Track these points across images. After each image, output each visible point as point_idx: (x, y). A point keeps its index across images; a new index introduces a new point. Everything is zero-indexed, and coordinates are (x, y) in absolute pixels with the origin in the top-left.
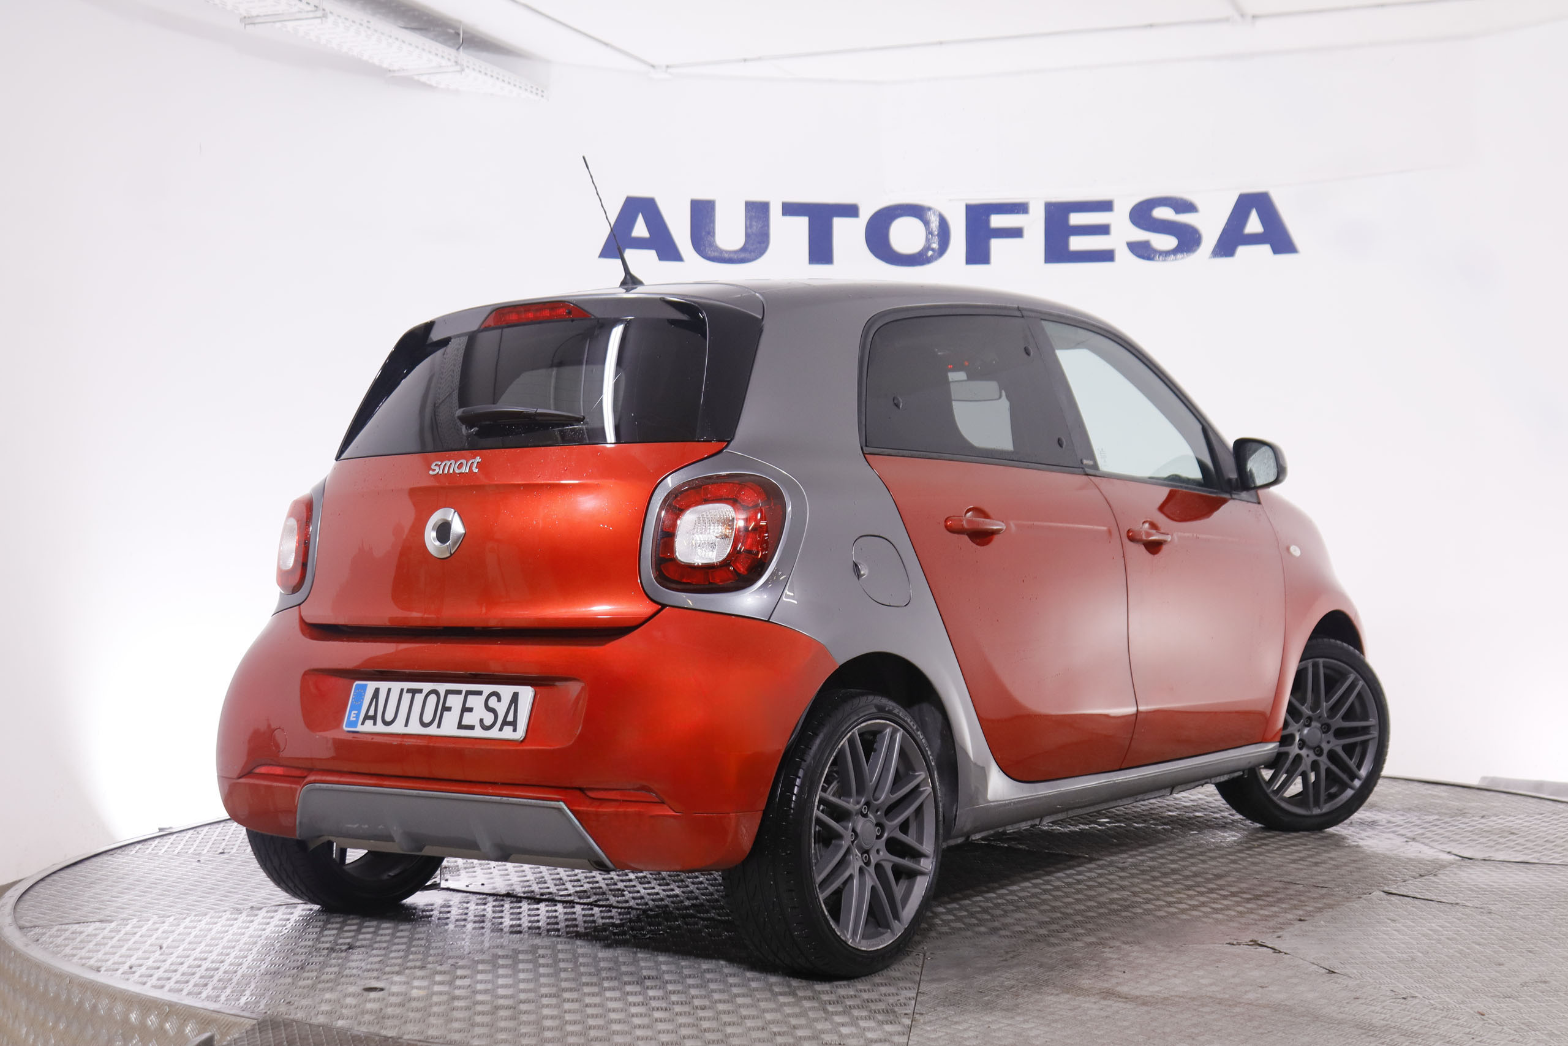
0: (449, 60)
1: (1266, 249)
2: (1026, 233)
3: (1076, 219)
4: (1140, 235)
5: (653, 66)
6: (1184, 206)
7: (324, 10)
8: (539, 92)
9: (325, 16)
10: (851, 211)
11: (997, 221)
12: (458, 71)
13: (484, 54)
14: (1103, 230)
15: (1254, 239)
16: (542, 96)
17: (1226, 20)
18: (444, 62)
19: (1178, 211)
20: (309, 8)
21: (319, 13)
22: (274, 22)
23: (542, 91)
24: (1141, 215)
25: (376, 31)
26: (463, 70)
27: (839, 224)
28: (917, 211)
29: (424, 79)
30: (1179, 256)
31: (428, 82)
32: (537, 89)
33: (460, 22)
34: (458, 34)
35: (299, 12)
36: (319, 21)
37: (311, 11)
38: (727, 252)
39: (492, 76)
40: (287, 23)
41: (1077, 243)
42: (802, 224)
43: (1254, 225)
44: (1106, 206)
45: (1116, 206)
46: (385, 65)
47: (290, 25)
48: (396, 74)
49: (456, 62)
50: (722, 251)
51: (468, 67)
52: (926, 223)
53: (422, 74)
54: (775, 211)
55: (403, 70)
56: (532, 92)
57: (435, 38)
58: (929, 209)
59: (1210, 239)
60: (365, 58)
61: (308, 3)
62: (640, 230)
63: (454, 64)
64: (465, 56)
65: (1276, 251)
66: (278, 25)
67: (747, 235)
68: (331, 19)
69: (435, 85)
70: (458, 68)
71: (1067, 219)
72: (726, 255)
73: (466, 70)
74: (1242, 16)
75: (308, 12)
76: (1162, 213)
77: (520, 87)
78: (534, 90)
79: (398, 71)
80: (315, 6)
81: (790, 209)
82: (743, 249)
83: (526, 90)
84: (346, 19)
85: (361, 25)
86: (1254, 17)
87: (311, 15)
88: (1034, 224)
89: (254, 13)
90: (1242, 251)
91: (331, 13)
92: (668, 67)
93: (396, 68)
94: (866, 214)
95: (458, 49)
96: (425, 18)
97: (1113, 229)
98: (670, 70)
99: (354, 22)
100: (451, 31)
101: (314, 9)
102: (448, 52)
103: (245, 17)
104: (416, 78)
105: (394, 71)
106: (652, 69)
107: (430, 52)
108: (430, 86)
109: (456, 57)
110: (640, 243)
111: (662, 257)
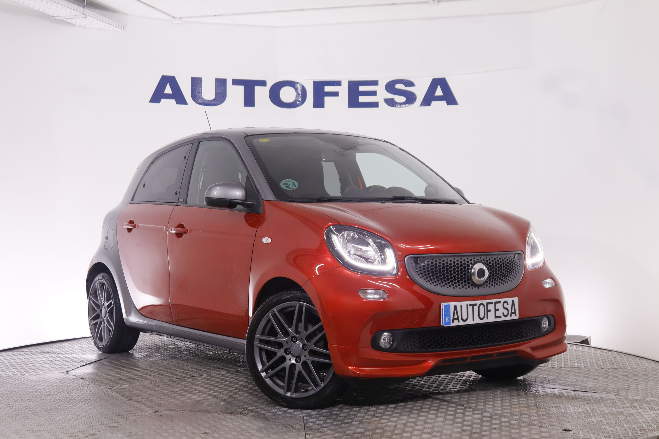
0: (80, 12)
1: (444, 102)
2: (340, 94)
3: (362, 88)
4: (390, 96)
5: (174, 18)
6: (409, 84)
8: (122, 28)
10: (263, 83)
11: (328, 89)
12: (84, 18)
13: (97, 10)
14: (374, 93)
15: (439, 98)
16: (124, 30)
17: (427, 2)
18: (77, 13)
19: (406, 86)
23: (124, 28)
24: (390, 87)
26: (86, 17)
27: (258, 89)
28: (292, 84)
29: (69, 21)
30: (407, 105)
31: (71, 22)
32: (121, 27)
34: (84, 1)
38: (207, 100)
39: (100, 20)
41: (362, 99)
42: (241, 89)
43: (439, 92)
44: (375, 83)
45: (379, 83)
46: (51, 14)
48: (56, 18)
49: (83, 13)
50: (204, 100)
51: (89, 16)
52: (296, 90)
53: (68, 19)
54: (229, 83)
55: (59, 16)
56: (119, 28)
57: (74, 3)
58: (298, 83)
59: (420, 97)
60: (41, 10)
62: (168, 90)
63: (82, 14)
64: (87, 11)
65: (448, 104)
67: (216, 93)
69: (74, 24)
70: (84, 16)
71: (358, 88)
72: (207, 102)
73: (88, 17)
74: (433, 1)
76: (400, 86)
77: (113, 26)
78: (120, 27)
79: (57, 17)
81: (236, 82)
82: (214, 100)
83: (116, 27)
86: (439, 1)
88: (344, 90)
90: (433, 103)
92: (181, 18)
93: (55, 15)
94: (269, 85)
95: (84, 7)
97: (378, 93)
98: (182, 19)
102: (80, 9)
104: (65, 20)
105: (55, 17)
106: (173, 19)
107: (71, 9)
108: (72, 24)
109: (83, 11)
110: (168, 96)
111: (178, 102)
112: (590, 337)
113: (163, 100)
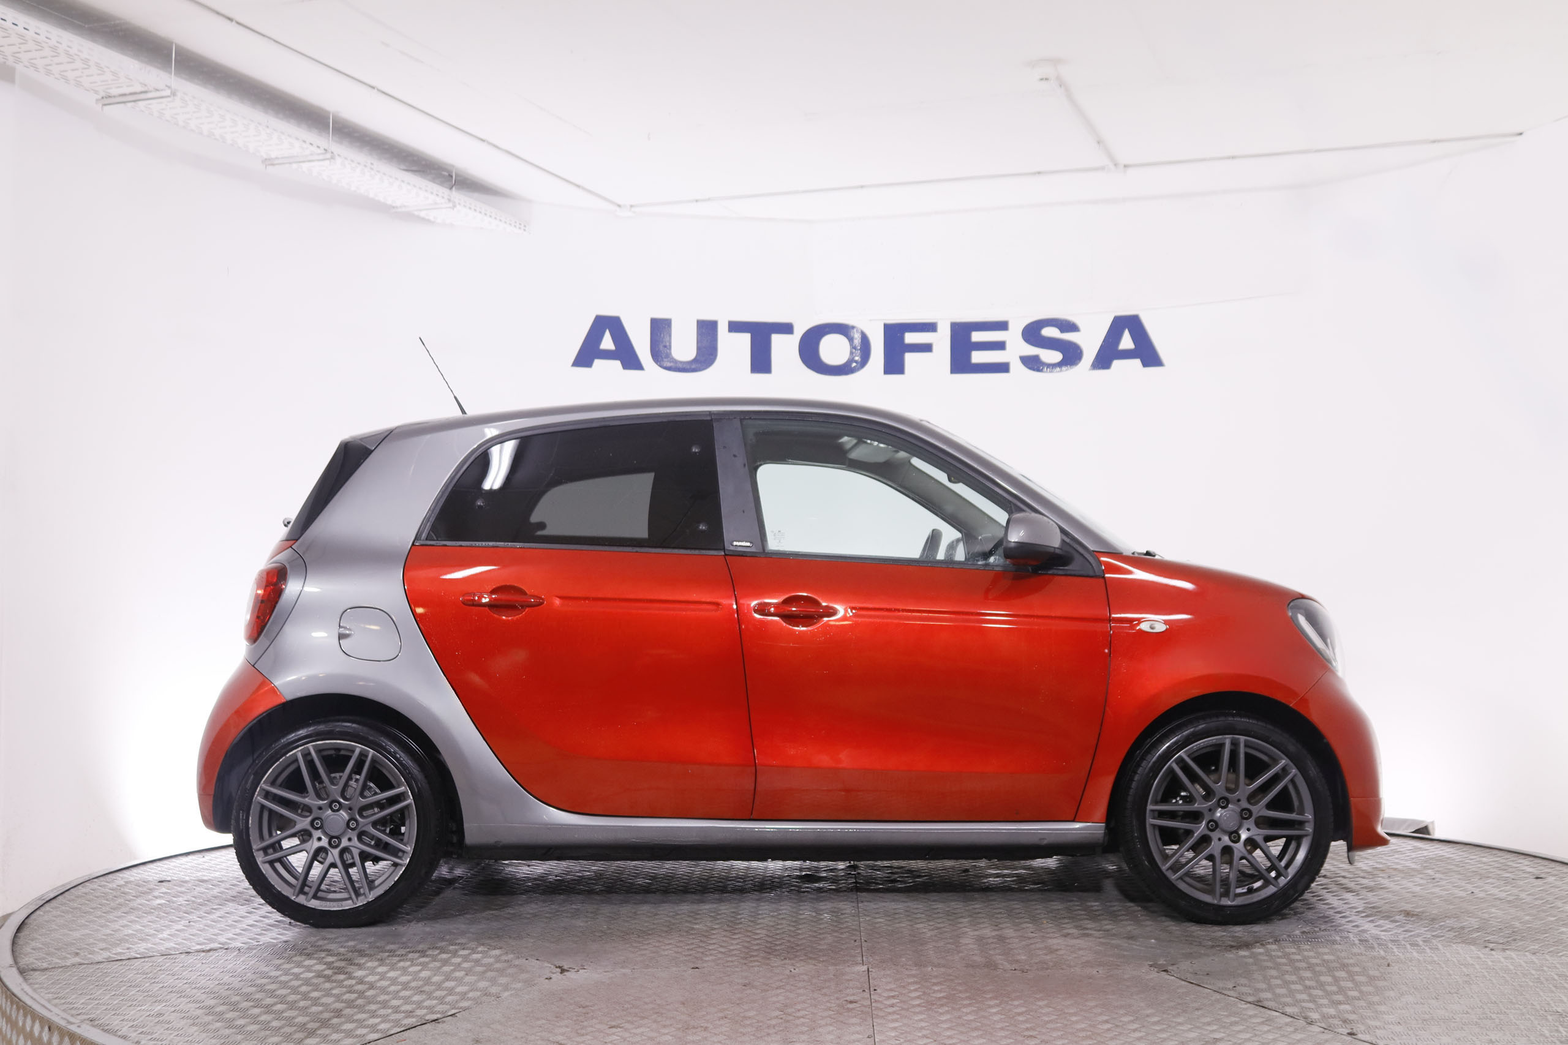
0: (443, 197)
1: (1137, 362)
2: (934, 348)
3: (977, 337)
4: (1031, 350)
5: (619, 206)
6: (1068, 326)
7: (332, 153)
8: (522, 226)
9: (333, 158)
10: (786, 328)
11: (910, 338)
12: (450, 208)
13: (476, 195)
14: (1000, 346)
15: (1127, 355)
16: (525, 230)
17: (1103, 168)
18: (438, 200)
19: (1062, 331)
20: (319, 151)
21: (328, 156)
22: (290, 163)
23: (525, 226)
24: (1032, 333)
25: (378, 171)
26: (454, 206)
27: (776, 339)
28: (842, 329)
29: (423, 214)
30: (1064, 368)
31: (427, 218)
32: (520, 224)
33: (453, 166)
34: (452, 176)
35: (311, 154)
36: (327, 162)
37: (322, 154)
38: (681, 362)
39: (480, 212)
40: (302, 164)
41: (978, 357)
42: (745, 339)
43: (1126, 342)
44: (1002, 326)
45: (1010, 326)
46: (389, 202)
47: (305, 166)
48: (399, 210)
49: (449, 200)
50: (676, 361)
51: (459, 204)
52: (851, 340)
53: (421, 210)
54: (723, 329)
55: (405, 206)
56: (515, 226)
57: (433, 180)
58: (853, 327)
59: (1090, 352)
60: (371, 195)
61: (318, 147)
62: (607, 343)
63: (447, 201)
64: (457, 195)
65: (1145, 364)
66: (295, 166)
67: (699, 349)
68: (339, 160)
69: (432, 218)
70: (451, 205)
71: (969, 337)
72: (680, 366)
73: (458, 206)
74: (1116, 165)
75: (319, 154)
76: (1050, 332)
77: (505, 222)
78: (518, 226)
79: (401, 207)
80: (325, 149)
81: (736, 327)
82: (695, 360)
83: (510, 224)
84: (352, 161)
85: (365, 166)
86: (1125, 166)
87: (321, 157)
88: (942, 341)
89: (273, 156)
90: (1117, 364)
91: (339, 155)
92: (631, 206)
94: (799, 331)
95: (451, 188)
96: (424, 163)
97: (1008, 346)
98: (633, 209)
99: (359, 163)
100: (446, 174)
101: (323, 151)
102: (443, 191)
103: (266, 159)
104: (416, 213)
105: (397, 207)
106: (618, 208)
107: (426, 191)
108: (429, 221)
109: (449, 195)
110: (607, 355)
111: (626, 366)
112: (1433, 823)
113: (597, 363)
